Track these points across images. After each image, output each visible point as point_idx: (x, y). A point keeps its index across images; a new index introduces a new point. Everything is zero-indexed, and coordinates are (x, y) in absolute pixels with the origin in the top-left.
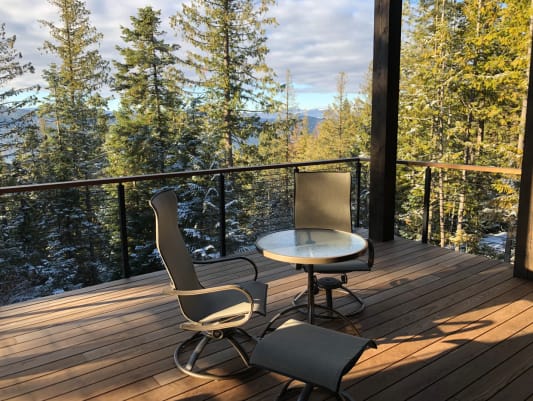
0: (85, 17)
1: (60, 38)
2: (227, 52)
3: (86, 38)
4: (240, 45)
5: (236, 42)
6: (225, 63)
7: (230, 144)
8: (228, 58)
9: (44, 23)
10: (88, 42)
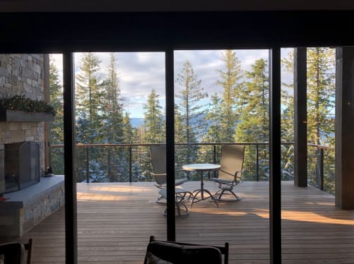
0: (238, 65)
1: (224, 77)
2: (318, 77)
3: (238, 76)
4: (327, 72)
5: (324, 70)
6: (316, 84)
7: (318, 136)
8: (318, 81)
9: (218, 71)
10: (238, 79)
